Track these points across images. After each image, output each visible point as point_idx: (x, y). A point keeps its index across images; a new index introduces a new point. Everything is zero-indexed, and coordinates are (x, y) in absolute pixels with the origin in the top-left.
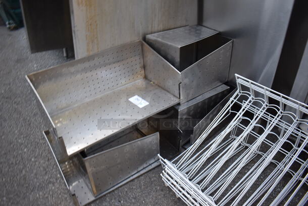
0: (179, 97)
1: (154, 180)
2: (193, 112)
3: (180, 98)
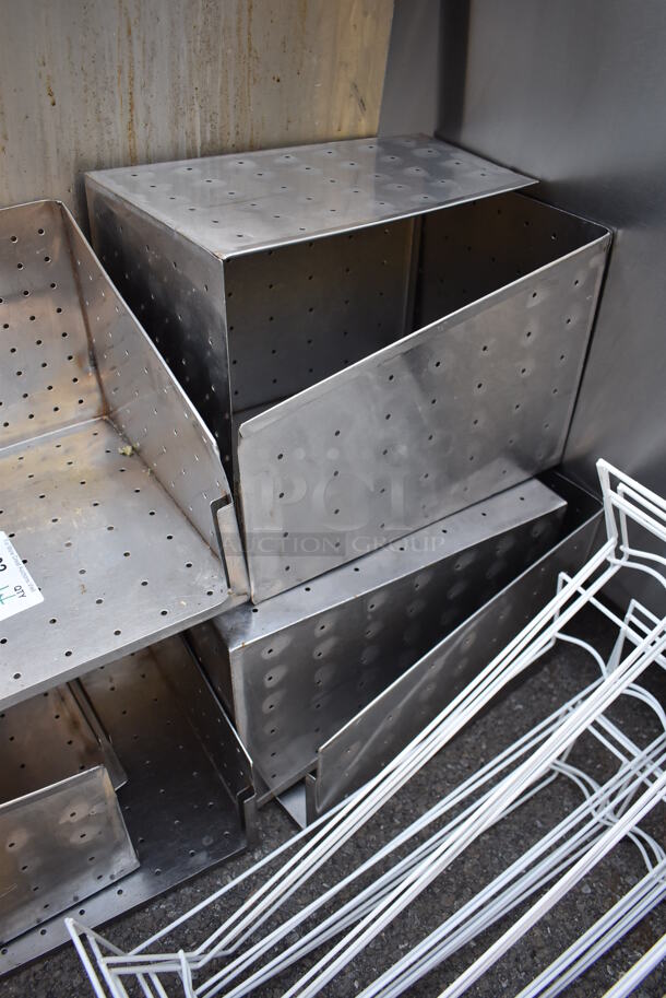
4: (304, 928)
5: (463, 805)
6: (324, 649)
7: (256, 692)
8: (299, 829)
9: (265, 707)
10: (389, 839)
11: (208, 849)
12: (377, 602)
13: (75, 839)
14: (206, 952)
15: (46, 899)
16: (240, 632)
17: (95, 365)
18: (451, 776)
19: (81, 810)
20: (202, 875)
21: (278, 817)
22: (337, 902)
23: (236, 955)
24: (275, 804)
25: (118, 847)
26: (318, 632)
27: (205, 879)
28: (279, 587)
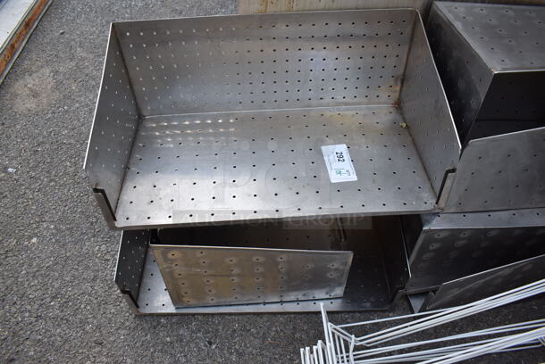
3: (437, 201)
4: (401, 351)
5: (489, 336)
6: (461, 243)
7: (424, 249)
8: (413, 313)
9: (424, 257)
10: (450, 335)
11: (371, 302)
12: (493, 233)
13: (328, 275)
14: (361, 341)
15: (306, 292)
16: (429, 222)
17: (402, 83)
18: (489, 323)
19: (336, 265)
20: (366, 311)
21: (405, 303)
22: (418, 348)
23: (369, 348)
24: (406, 298)
25: (340, 285)
26: (462, 236)
27: (367, 314)
28: (453, 210)
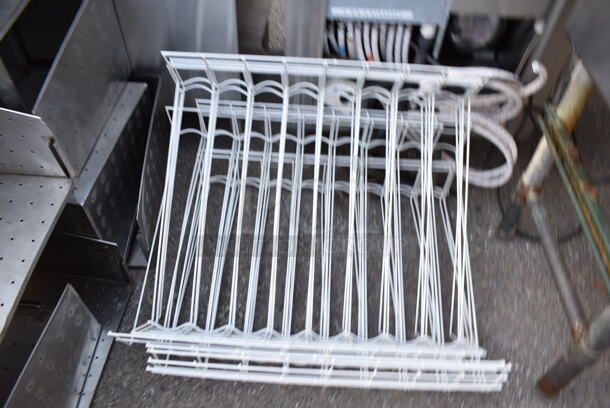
0: (63, 174)
1: (131, 382)
2: (108, 186)
3: (68, 175)
6: (107, 188)
7: (97, 220)
8: (145, 268)
11: (119, 301)
13: (77, 324)
15: (81, 362)
16: (78, 198)
19: (73, 309)
20: (126, 309)
26: (103, 183)
